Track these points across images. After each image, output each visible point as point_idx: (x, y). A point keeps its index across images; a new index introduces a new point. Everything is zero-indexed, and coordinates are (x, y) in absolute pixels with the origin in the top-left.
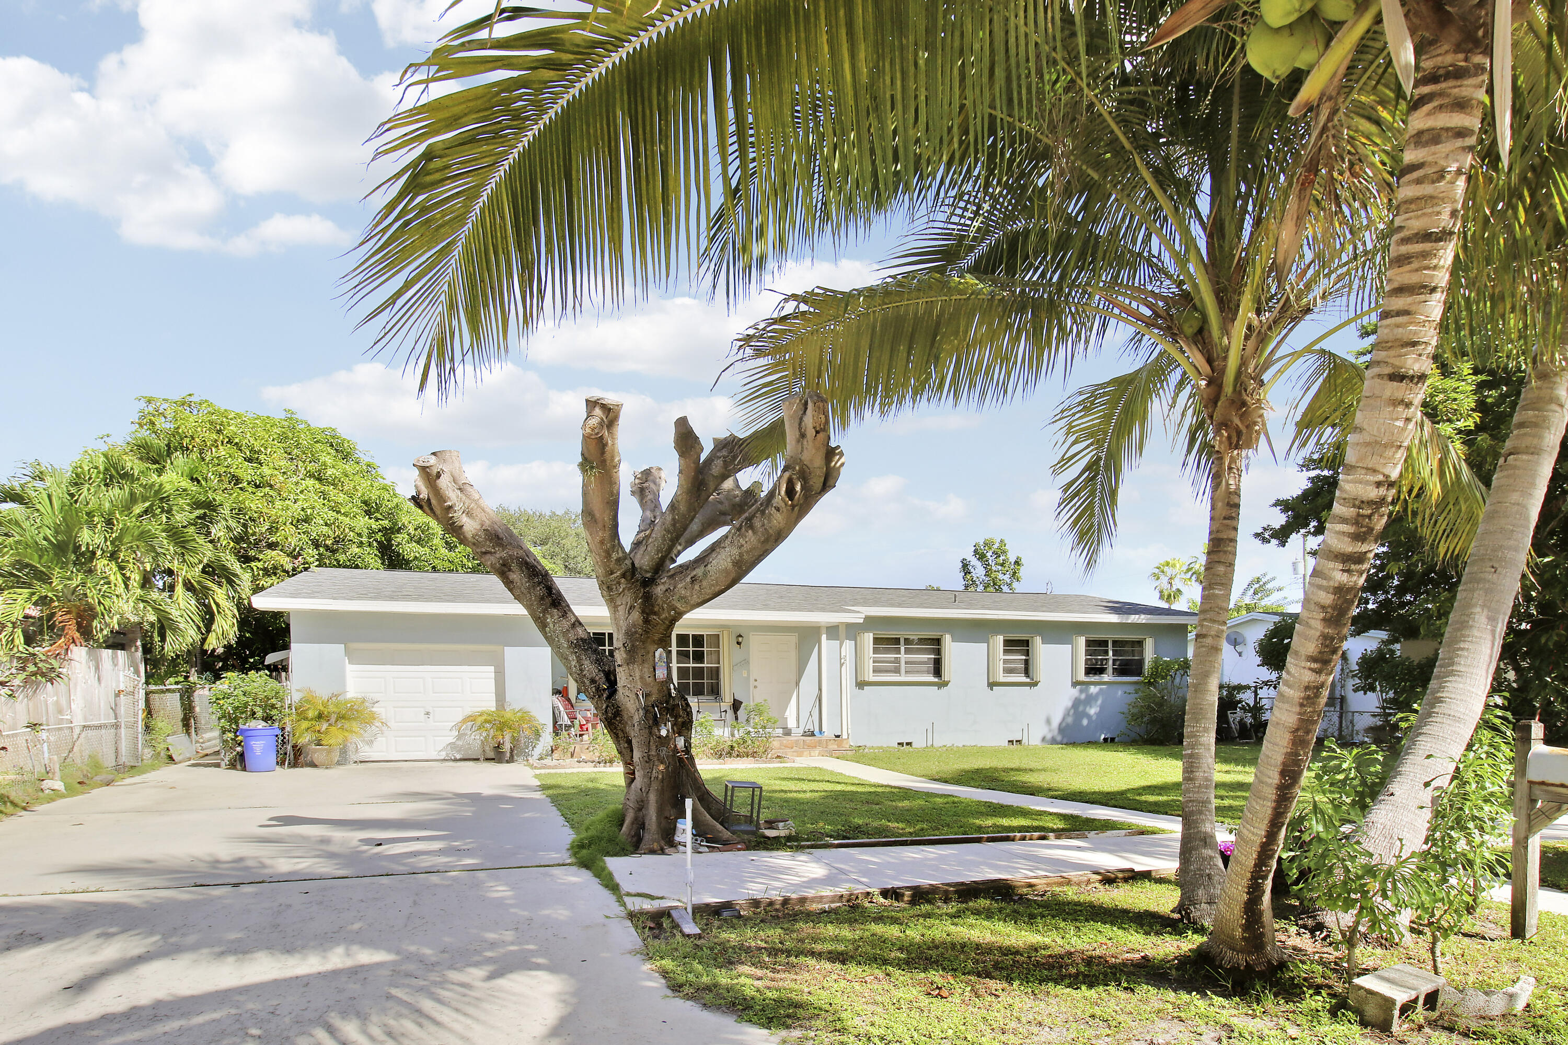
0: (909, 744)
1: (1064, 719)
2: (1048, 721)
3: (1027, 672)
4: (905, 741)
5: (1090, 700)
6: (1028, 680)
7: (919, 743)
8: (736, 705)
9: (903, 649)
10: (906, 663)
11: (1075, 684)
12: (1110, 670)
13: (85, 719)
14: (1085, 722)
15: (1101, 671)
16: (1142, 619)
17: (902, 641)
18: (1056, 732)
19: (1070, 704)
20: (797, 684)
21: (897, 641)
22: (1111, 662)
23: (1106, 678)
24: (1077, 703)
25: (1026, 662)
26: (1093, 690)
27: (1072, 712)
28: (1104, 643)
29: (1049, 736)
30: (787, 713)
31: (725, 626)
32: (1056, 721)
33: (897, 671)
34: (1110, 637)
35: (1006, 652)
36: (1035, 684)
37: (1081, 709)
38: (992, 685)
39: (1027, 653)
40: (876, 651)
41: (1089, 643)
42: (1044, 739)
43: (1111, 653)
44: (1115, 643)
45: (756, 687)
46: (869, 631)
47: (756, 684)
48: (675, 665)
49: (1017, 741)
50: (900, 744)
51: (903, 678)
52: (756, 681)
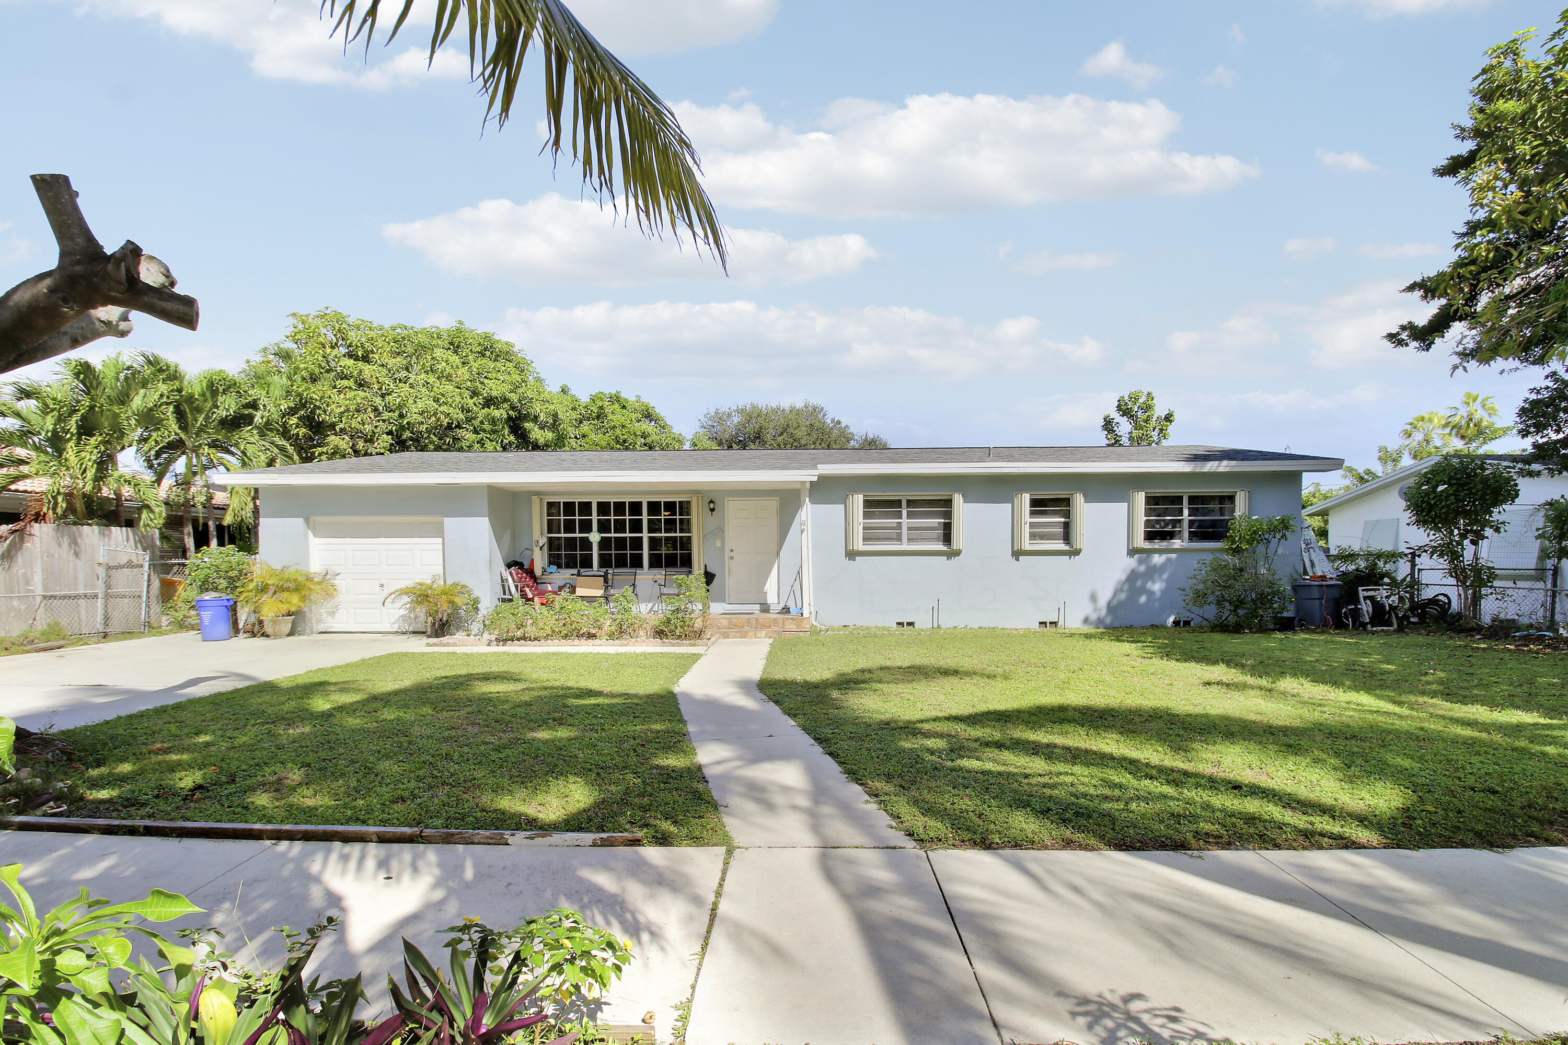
0: (911, 624)
1: (1115, 595)
2: (1093, 598)
3: (1067, 538)
4: (905, 621)
5: (1152, 572)
6: (1067, 548)
7: (923, 622)
8: (709, 577)
9: (904, 512)
10: (909, 529)
11: (1132, 552)
12: (1186, 534)
13: (45, 588)
14: (1143, 599)
15: (1170, 536)
16: (1224, 466)
17: (904, 504)
18: (1103, 612)
19: (1123, 577)
20: (778, 554)
21: (898, 503)
22: (1186, 524)
23: (1177, 543)
24: (1133, 576)
25: (1066, 526)
26: (1157, 559)
27: (1126, 587)
28: (1178, 500)
29: (1093, 617)
30: (767, 587)
31: (696, 492)
32: (1104, 597)
33: (899, 539)
34: (1186, 491)
35: (1033, 513)
36: (1077, 552)
37: (1139, 583)
38: (1017, 554)
39: (1067, 515)
40: (866, 515)
41: (1150, 500)
42: (1086, 621)
43: (1186, 512)
44: (1193, 499)
45: (732, 558)
46: (858, 492)
47: (732, 554)
48: (645, 535)
49: (1051, 623)
50: (900, 624)
51: (905, 547)
52: (732, 551)
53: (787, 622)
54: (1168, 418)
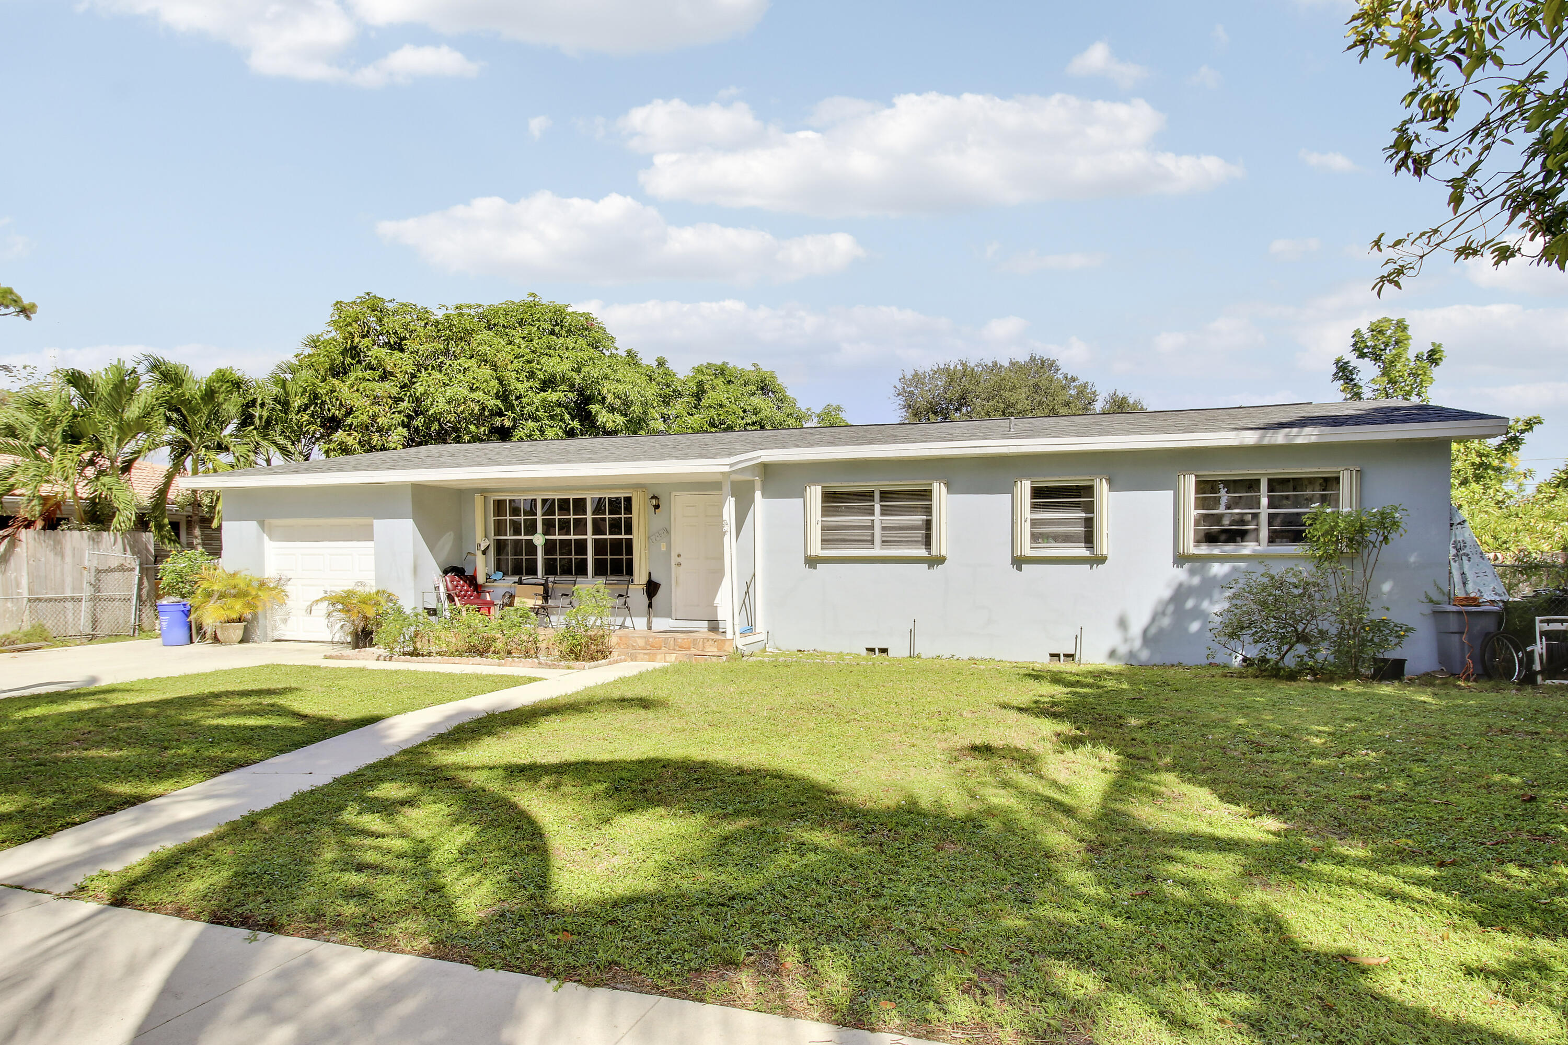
0: (884, 651)
1: (1154, 619)
2: (1123, 624)
3: (1089, 539)
4: (877, 646)
5: (1208, 587)
6: (1088, 553)
7: (898, 650)
8: (652, 588)
9: (877, 508)
10: (884, 528)
11: (1180, 559)
12: (1264, 533)
14: (1195, 626)
15: (1236, 535)
17: (877, 496)
18: (1137, 644)
19: (1167, 593)
21: (867, 496)
22: (1264, 519)
23: (1248, 548)
24: (1180, 594)
25: (1089, 523)
26: (1218, 569)
27: (1171, 608)
28: (1253, 485)
29: (1123, 650)
30: (718, 600)
31: (640, 487)
32: (1139, 622)
33: (870, 541)
34: (1264, 472)
35: (1034, 506)
36: (1102, 560)
37: (1190, 604)
38: (1019, 562)
39: (1088, 508)
40: (826, 511)
41: (1198, 483)
42: (1112, 654)
43: (1264, 501)
44: (1274, 484)
45: (679, 564)
46: (815, 482)
47: (679, 560)
48: (590, 537)
49: (1065, 655)
50: (872, 650)
51: (878, 551)
52: (679, 556)
53: (707, 644)
54: (1433, 357)
